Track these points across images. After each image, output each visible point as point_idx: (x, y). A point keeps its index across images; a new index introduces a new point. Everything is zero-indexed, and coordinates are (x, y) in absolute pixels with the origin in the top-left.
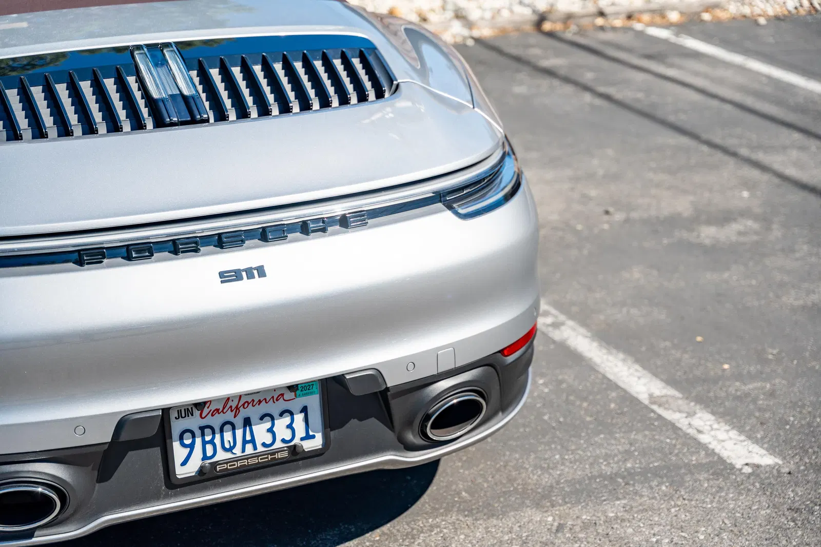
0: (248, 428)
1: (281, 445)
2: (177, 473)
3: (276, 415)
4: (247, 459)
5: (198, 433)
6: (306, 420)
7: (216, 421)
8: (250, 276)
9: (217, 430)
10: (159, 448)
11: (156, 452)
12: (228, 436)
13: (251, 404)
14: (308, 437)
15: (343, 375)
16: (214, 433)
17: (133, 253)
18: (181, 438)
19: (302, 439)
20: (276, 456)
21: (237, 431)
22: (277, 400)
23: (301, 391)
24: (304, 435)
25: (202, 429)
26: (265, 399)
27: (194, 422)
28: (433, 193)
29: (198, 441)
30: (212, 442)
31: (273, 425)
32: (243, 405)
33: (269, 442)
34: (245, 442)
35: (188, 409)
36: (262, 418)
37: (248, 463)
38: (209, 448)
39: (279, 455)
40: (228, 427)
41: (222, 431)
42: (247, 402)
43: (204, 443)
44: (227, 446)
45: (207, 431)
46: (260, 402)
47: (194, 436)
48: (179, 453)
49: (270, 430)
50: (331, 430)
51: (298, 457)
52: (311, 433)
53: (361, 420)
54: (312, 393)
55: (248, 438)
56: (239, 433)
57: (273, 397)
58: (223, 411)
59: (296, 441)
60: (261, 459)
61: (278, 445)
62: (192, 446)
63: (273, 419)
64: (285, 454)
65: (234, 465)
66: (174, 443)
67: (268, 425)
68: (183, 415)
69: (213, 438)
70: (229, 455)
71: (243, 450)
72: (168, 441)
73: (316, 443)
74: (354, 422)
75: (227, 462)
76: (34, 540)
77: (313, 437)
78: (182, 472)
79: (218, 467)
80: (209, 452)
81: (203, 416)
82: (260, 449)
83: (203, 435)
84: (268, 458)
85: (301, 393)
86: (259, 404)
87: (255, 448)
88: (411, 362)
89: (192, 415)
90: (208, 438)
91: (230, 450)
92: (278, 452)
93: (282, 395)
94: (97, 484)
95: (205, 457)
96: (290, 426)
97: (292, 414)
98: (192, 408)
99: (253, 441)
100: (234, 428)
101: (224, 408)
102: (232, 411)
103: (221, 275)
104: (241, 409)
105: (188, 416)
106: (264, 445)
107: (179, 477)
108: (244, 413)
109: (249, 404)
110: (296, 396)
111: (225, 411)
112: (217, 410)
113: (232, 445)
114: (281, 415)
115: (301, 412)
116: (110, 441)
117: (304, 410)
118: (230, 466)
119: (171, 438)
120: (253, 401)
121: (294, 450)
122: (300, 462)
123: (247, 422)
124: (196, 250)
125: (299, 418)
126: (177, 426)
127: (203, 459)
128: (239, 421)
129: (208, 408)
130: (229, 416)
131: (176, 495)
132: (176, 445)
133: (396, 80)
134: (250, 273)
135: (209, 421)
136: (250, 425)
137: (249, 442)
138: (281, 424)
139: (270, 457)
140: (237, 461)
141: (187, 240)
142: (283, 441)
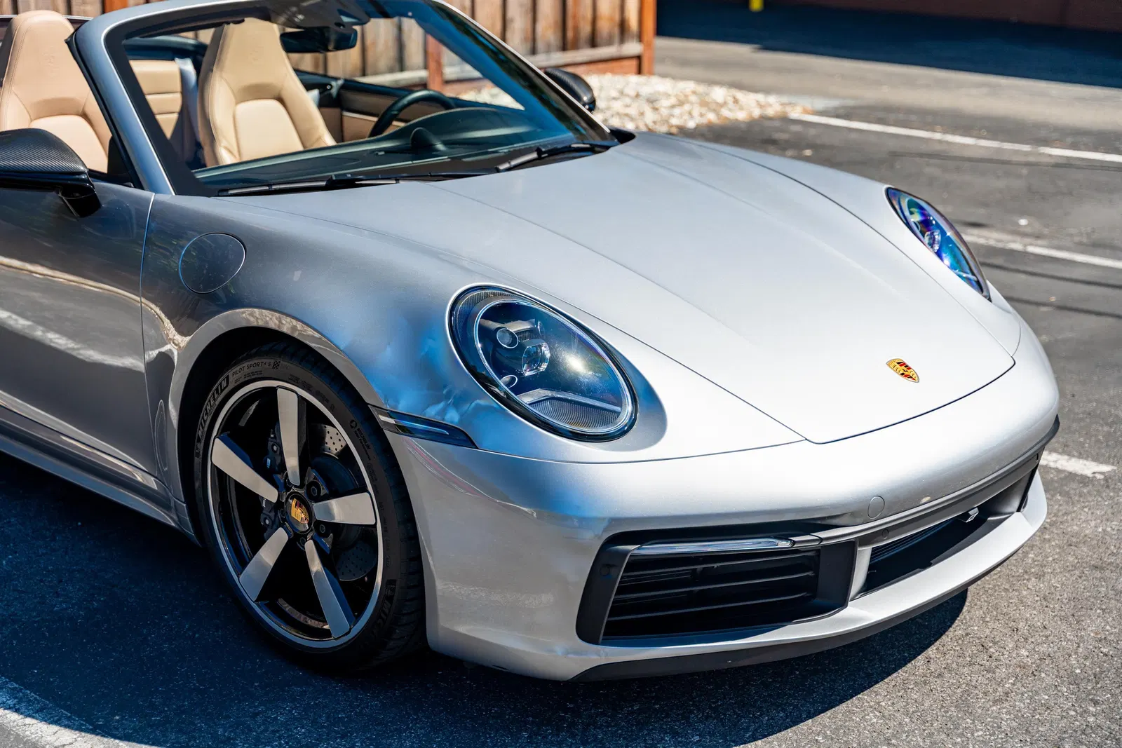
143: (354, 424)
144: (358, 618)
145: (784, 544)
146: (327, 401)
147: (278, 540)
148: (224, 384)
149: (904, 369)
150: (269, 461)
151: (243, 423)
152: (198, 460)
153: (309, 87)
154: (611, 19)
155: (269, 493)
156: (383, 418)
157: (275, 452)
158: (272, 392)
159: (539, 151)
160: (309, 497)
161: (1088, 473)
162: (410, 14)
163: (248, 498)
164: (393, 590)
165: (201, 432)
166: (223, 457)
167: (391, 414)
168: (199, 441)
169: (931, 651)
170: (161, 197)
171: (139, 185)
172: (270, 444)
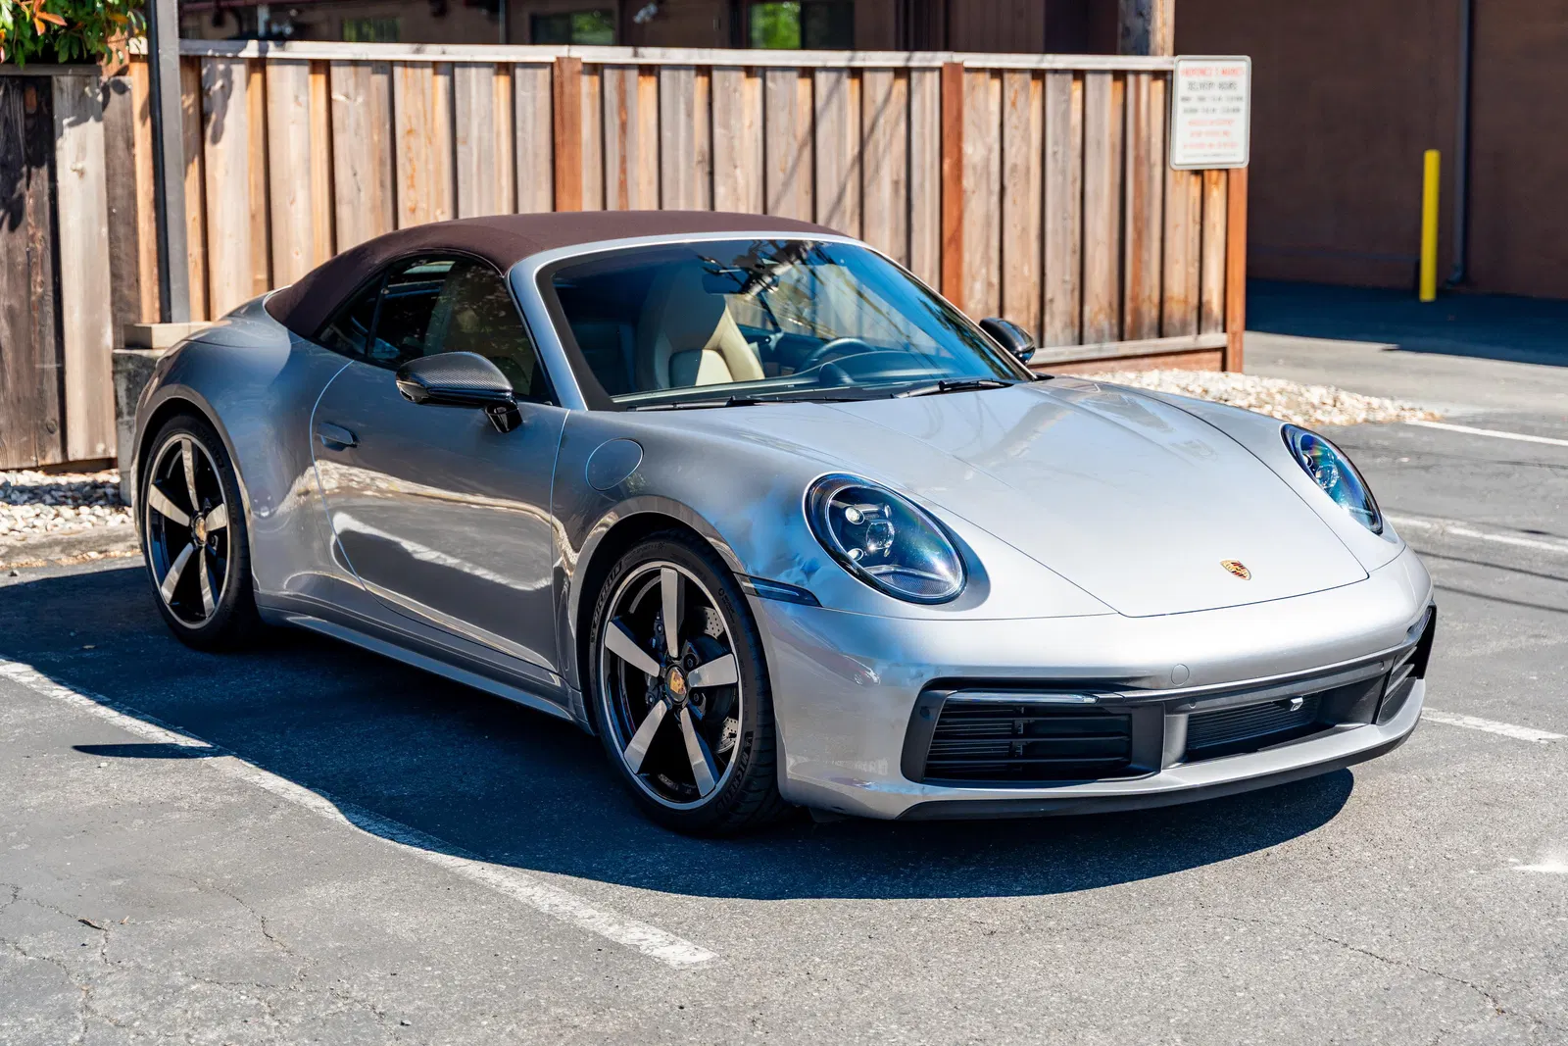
143: (721, 592)
144: (721, 774)
145: (1090, 700)
146: (701, 573)
147: (659, 710)
148: (617, 569)
149: (1239, 570)
150: (654, 641)
151: (632, 609)
152: (592, 646)
153: (749, 340)
154: (1186, 301)
155: (652, 669)
156: (745, 584)
157: (660, 632)
158: (657, 573)
159: (941, 384)
160: (688, 666)
161: (1534, 739)
162: (842, 261)
163: (635, 675)
164: (750, 741)
165: (596, 619)
166: (616, 640)
167: (753, 579)
168: (595, 626)
169: (1274, 849)
170: (576, 412)
171: (557, 403)
172: (656, 624)
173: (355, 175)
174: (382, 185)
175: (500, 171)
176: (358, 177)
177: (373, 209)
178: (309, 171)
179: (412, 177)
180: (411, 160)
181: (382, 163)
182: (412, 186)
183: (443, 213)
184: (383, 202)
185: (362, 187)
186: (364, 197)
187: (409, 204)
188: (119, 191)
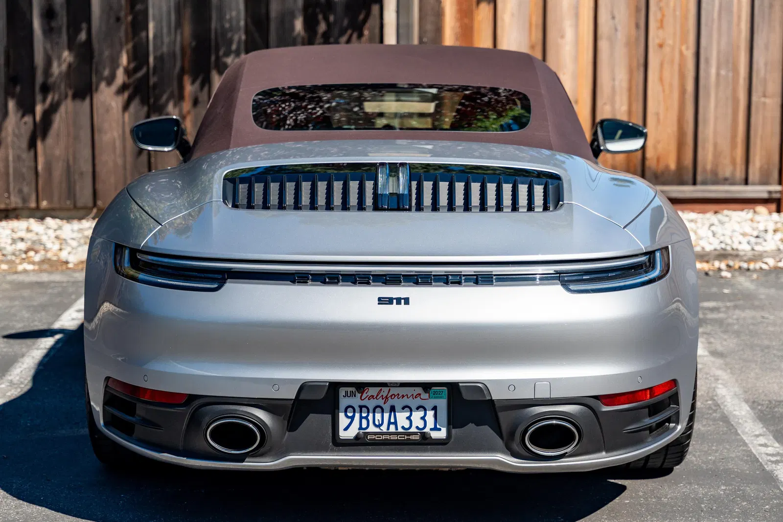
0: (393, 413)
1: (416, 430)
2: (340, 435)
3: (413, 408)
4: (390, 435)
5: (357, 409)
6: (435, 416)
7: (371, 404)
8: (399, 302)
9: (371, 410)
10: (330, 415)
11: (329, 417)
12: (378, 416)
13: (396, 397)
14: (435, 429)
15: (458, 383)
16: (368, 412)
17: (327, 279)
18: (346, 411)
19: (431, 429)
20: (411, 437)
21: (384, 414)
22: (416, 398)
23: (434, 394)
24: (433, 427)
25: (361, 407)
26: (407, 395)
27: (356, 401)
28: (554, 271)
29: (357, 415)
30: (366, 418)
31: (411, 415)
32: (391, 396)
33: (407, 426)
34: (390, 423)
35: (352, 391)
36: (403, 408)
37: (390, 438)
38: (364, 422)
39: (413, 437)
40: (378, 409)
41: (374, 412)
42: (394, 394)
43: (361, 418)
44: (377, 423)
45: (364, 409)
46: (403, 396)
47: (354, 412)
48: (343, 421)
49: (409, 418)
50: (453, 428)
51: (426, 442)
52: (438, 427)
53: (477, 425)
54: (441, 397)
55: (392, 420)
56: (386, 415)
57: (413, 395)
58: (376, 398)
59: (427, 430)
60: (400, 437)
61: (413, 430)
62: (352, 418)
63: (411, 411)
64: (417, 437)
65: (380, 437)
66: (340, 414)
67: (408, 414)
68: (349, 395)
69: (368, 415)
70: (377, 430)
71: (388, 429)
72: (336, 411)
73: (442, 434)
74: (471, 426)
75: (375, 434)
76: (244, 463)
77: (440, 430)
78: (343, 435)
79: (369, 436)
80: (364, 425)
81: (363, 398)
82: (400, 430)
83: (361, 412)
84: (404, 437)
85: (434, 396)
86: (402, 398)
87: (397, 429)
88: (512, 385)
89: (355, 396)
90: (364, 415)
91: (379, 426)
92: (412, 435)
93: (420, 394)
94: (287, 432)
95: (361, 428)
96: (423, 418)
97: (425, 410)
98: (355, 391)
99: (395, 423)
100: (383, 412)
101: (377, 396)
102: (383, 399)
103: (380, 299)
104: (390, 398)
105: (352, 396)
106: (403, 427)
107: (341, 438)
108: (391, 402)
109: (395, 396)
110: (429, 397)
111: (378, 398)
112: (373, 396)
113: (380, 423)
114: (418, 408)
115: (432, 410)
116: (294, 398)
117: (435, 408)
118: (377, 437)
119: (339, 409)
120: (398, 394)
121: (424, 436)
122: (429, 447)
123: (393, 409)
124: (368, 283)
125: (430, 414)
126: (344, 402)
127: (359, 429)
128: (387, 407)
129: (366, 393)
130: (380, 402)
131: (339, 451)
132: (342, 415)
133: (563, 201)
134: (399, 301)
135: (365, 402)
136: (395, 412)
137: (392, 423)
138: (417, 415)
139: (406, 437)
140: (382, 435)
141: (363, 276)
142: (417, 428)
173: (613, 18)
174: (637, 26)
175: (739, 17)
176: (617, 20)
177: (628, 44)
178: (577, 15)
179: (662, 21)
180: (661, 9)
181: (638, 10)
182: (661, 26)
183: (687, 49)
184: (637, 39)
185: (619, 28)
186: (621, 37)
187: (657, 41)
188: (429, 27)
